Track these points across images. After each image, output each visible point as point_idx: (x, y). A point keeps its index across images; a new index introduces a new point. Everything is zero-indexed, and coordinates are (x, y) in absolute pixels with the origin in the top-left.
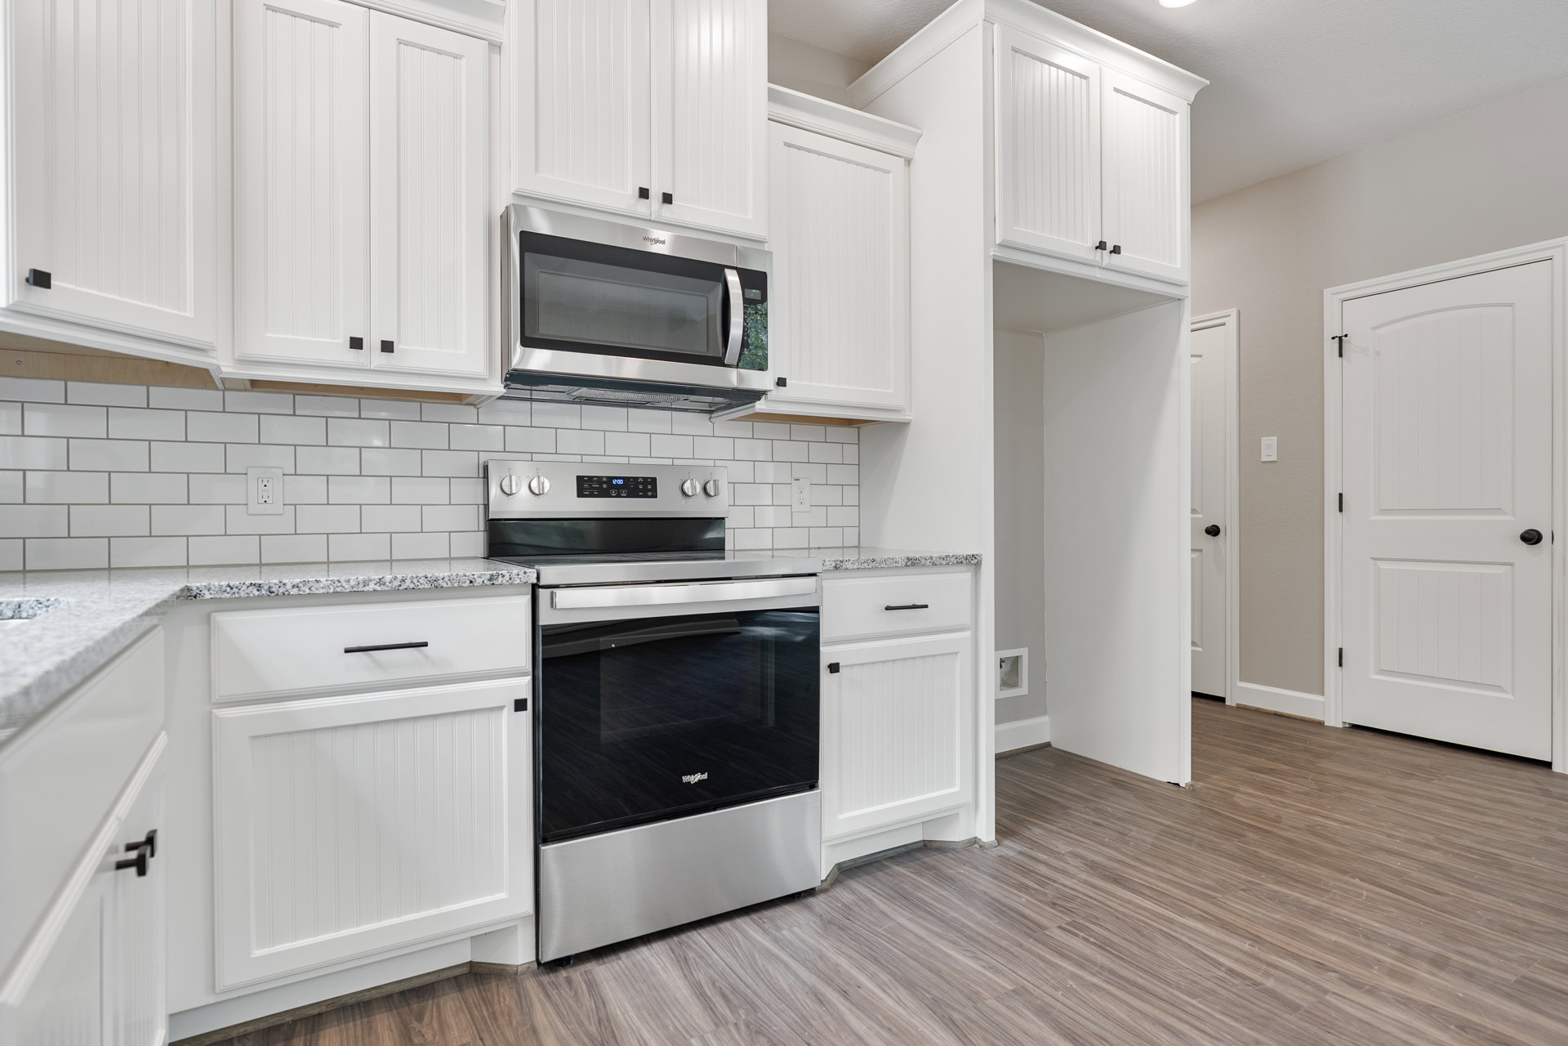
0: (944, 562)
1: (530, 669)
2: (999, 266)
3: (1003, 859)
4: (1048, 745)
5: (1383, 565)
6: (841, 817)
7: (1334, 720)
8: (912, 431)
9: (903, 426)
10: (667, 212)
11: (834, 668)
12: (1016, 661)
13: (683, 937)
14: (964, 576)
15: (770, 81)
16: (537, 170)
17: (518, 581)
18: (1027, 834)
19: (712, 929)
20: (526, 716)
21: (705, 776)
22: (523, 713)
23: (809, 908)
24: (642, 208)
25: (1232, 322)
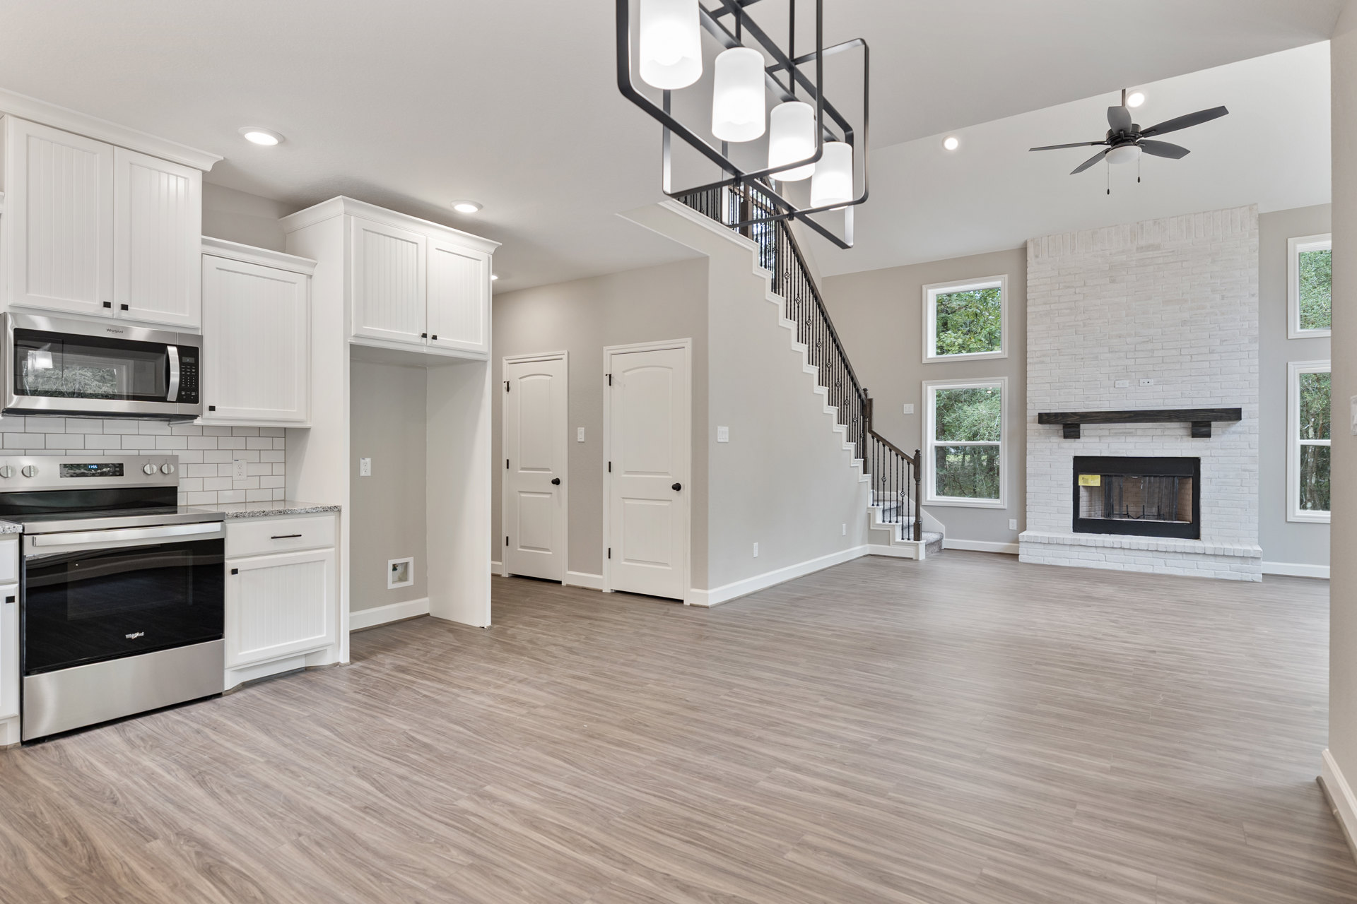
0: (314, 511)
1: (18, 579)
2: (353, 347)
3: (355, 672)
4: (428, 615)
5: (627, 502)
6: (240, 654)
7: (607, 590)
8: (311, 432)
9: (307, 430)
10: (124, 314)
11: (235, 572)
12: (406, 565)
13: (126, 723)
14: (331, 518)
15: (203, 234)
16: (27, 291)
17: (9, 532)
18: (374, 658)
19: (147, 718)
20: (15, 606)
21: (142, 634)
22: (12, 604)
23: (215, 703)
24: (106, 312)
25: (565, 357)
